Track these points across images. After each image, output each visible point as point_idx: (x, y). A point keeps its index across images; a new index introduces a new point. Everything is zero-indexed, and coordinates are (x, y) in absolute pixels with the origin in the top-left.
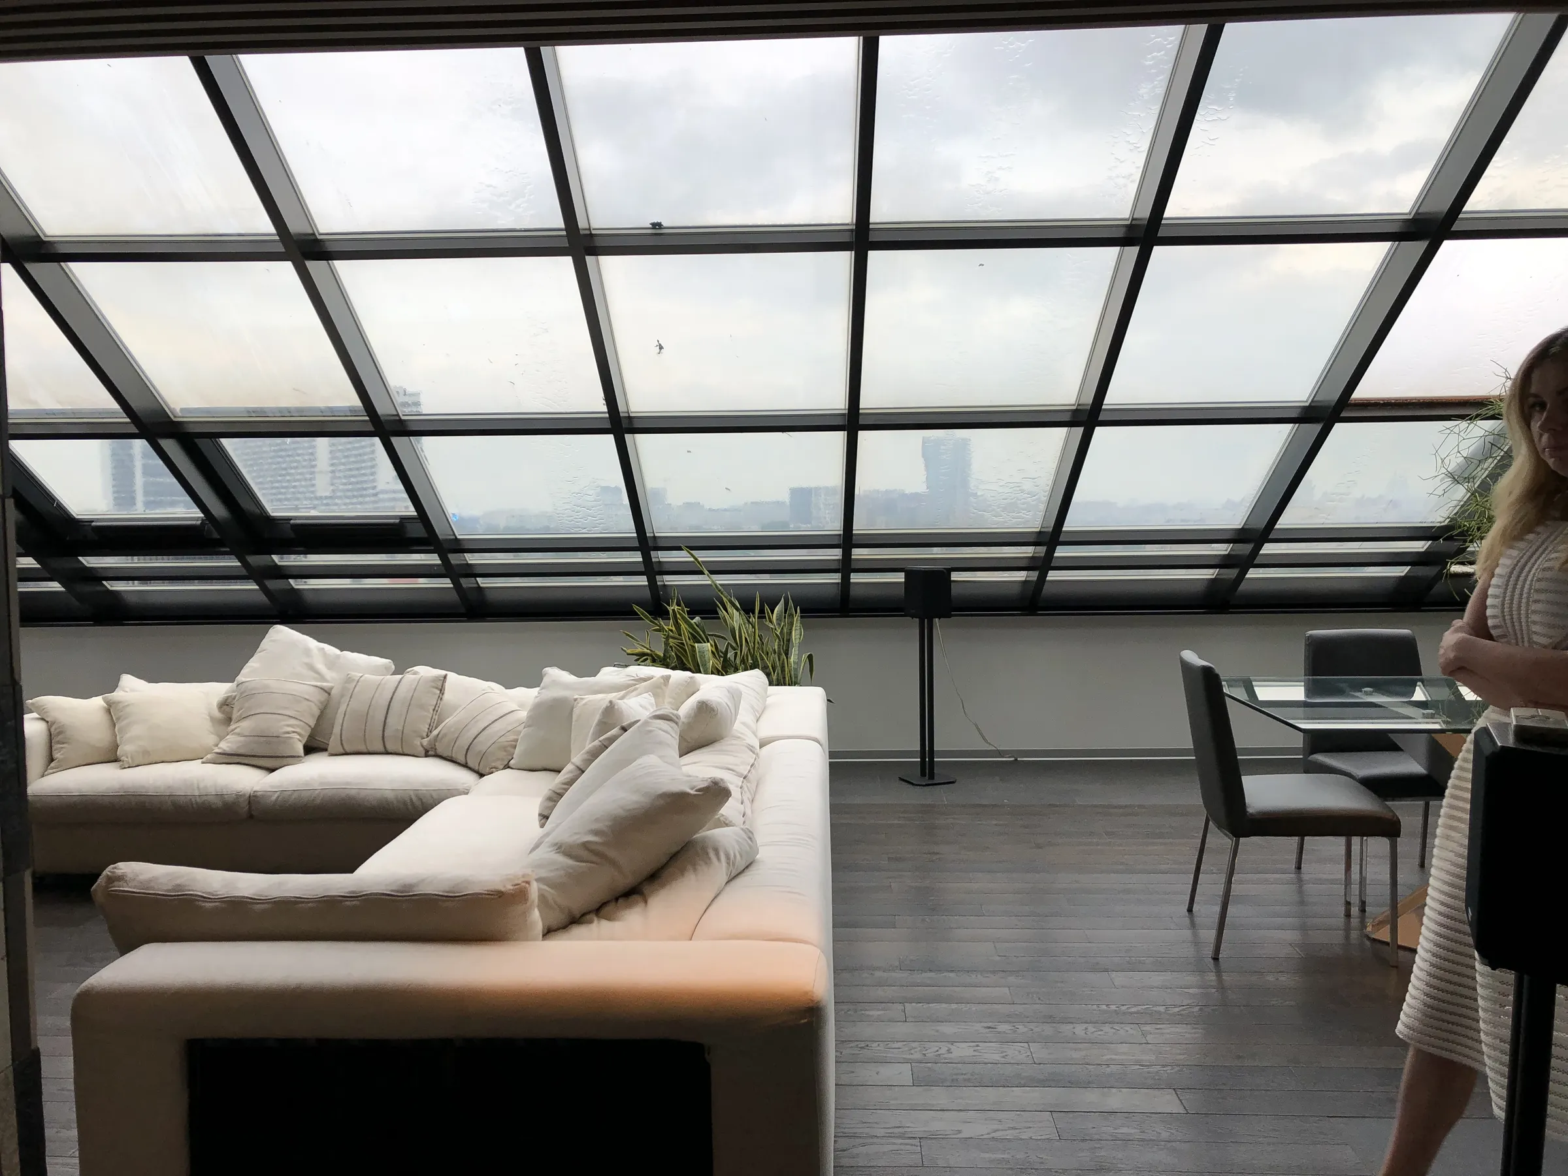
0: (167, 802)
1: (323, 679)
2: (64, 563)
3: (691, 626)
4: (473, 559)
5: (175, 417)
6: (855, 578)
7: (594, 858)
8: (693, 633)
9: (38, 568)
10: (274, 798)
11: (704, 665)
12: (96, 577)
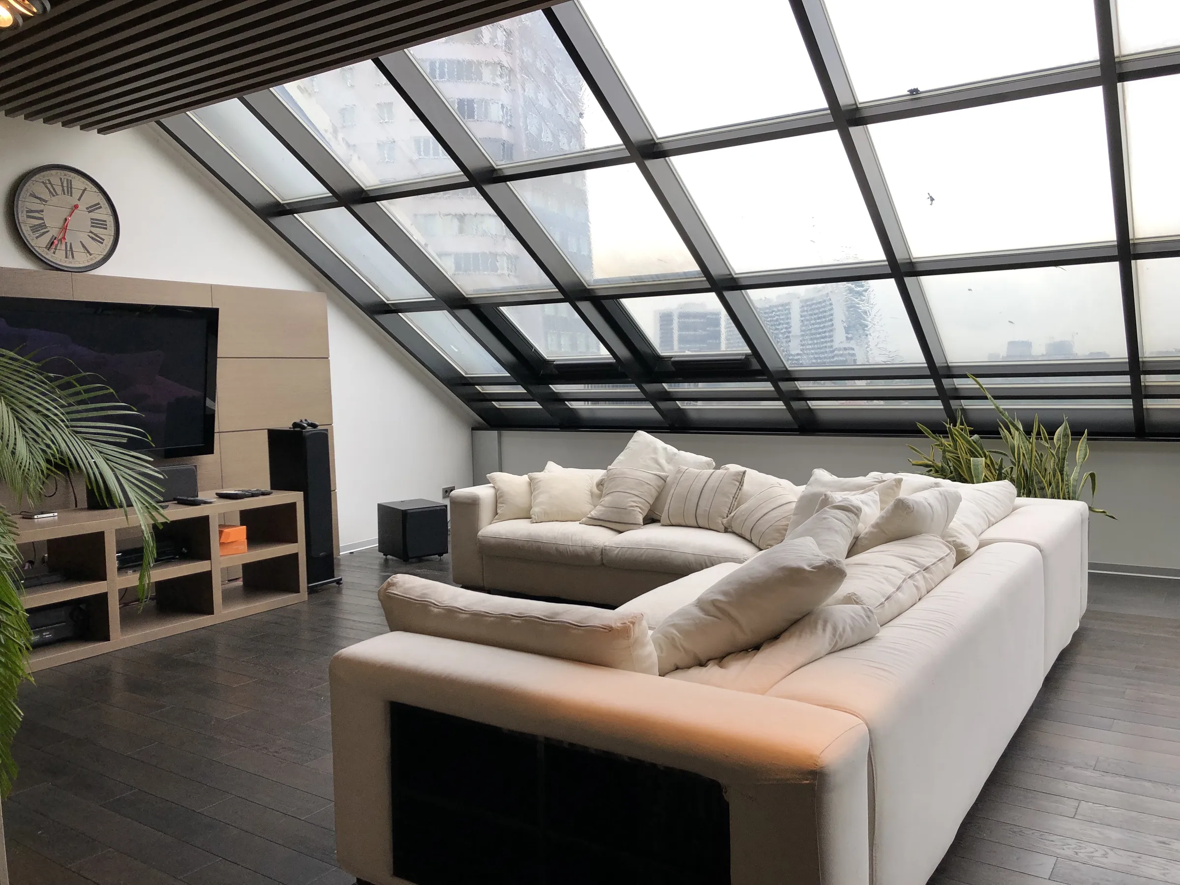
0: (552, 548)
1: (663, 469)
2: (540, 389)
3: (968, 442)
4: (802, 386)
5: (589, 286)
6: (1149, 404)
7: (719, 614)
8: (971, 449)
9: (525, 393)
10: (616, 552)
11: (977, 477)
12: (560, 399)
